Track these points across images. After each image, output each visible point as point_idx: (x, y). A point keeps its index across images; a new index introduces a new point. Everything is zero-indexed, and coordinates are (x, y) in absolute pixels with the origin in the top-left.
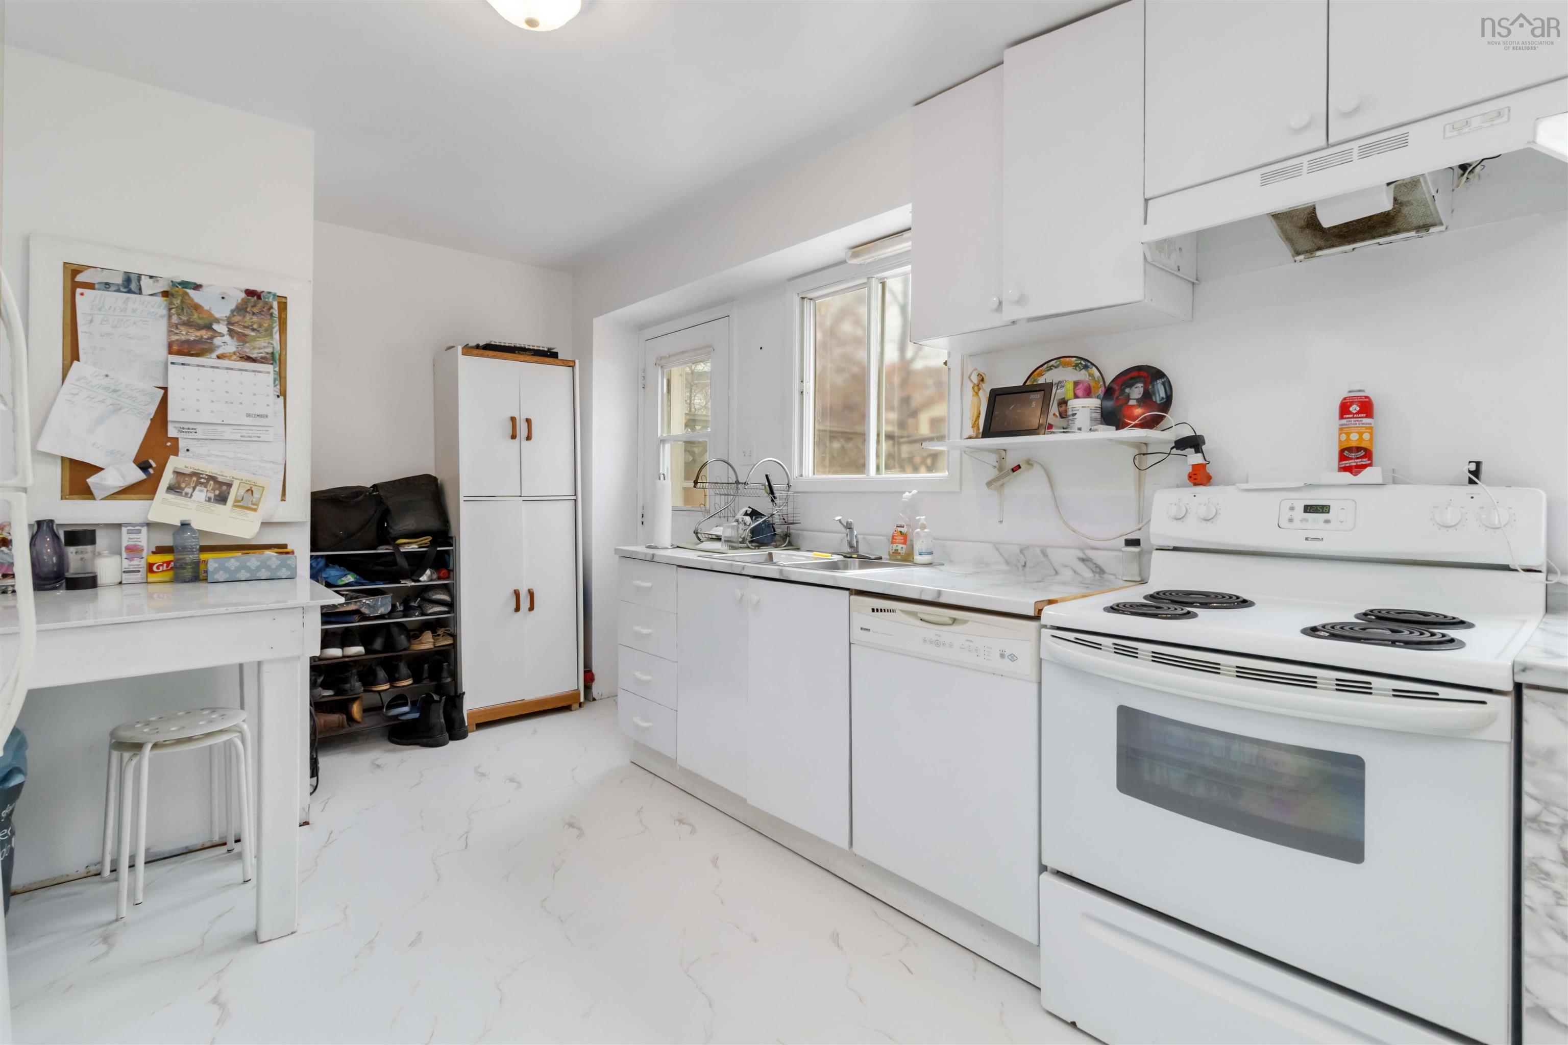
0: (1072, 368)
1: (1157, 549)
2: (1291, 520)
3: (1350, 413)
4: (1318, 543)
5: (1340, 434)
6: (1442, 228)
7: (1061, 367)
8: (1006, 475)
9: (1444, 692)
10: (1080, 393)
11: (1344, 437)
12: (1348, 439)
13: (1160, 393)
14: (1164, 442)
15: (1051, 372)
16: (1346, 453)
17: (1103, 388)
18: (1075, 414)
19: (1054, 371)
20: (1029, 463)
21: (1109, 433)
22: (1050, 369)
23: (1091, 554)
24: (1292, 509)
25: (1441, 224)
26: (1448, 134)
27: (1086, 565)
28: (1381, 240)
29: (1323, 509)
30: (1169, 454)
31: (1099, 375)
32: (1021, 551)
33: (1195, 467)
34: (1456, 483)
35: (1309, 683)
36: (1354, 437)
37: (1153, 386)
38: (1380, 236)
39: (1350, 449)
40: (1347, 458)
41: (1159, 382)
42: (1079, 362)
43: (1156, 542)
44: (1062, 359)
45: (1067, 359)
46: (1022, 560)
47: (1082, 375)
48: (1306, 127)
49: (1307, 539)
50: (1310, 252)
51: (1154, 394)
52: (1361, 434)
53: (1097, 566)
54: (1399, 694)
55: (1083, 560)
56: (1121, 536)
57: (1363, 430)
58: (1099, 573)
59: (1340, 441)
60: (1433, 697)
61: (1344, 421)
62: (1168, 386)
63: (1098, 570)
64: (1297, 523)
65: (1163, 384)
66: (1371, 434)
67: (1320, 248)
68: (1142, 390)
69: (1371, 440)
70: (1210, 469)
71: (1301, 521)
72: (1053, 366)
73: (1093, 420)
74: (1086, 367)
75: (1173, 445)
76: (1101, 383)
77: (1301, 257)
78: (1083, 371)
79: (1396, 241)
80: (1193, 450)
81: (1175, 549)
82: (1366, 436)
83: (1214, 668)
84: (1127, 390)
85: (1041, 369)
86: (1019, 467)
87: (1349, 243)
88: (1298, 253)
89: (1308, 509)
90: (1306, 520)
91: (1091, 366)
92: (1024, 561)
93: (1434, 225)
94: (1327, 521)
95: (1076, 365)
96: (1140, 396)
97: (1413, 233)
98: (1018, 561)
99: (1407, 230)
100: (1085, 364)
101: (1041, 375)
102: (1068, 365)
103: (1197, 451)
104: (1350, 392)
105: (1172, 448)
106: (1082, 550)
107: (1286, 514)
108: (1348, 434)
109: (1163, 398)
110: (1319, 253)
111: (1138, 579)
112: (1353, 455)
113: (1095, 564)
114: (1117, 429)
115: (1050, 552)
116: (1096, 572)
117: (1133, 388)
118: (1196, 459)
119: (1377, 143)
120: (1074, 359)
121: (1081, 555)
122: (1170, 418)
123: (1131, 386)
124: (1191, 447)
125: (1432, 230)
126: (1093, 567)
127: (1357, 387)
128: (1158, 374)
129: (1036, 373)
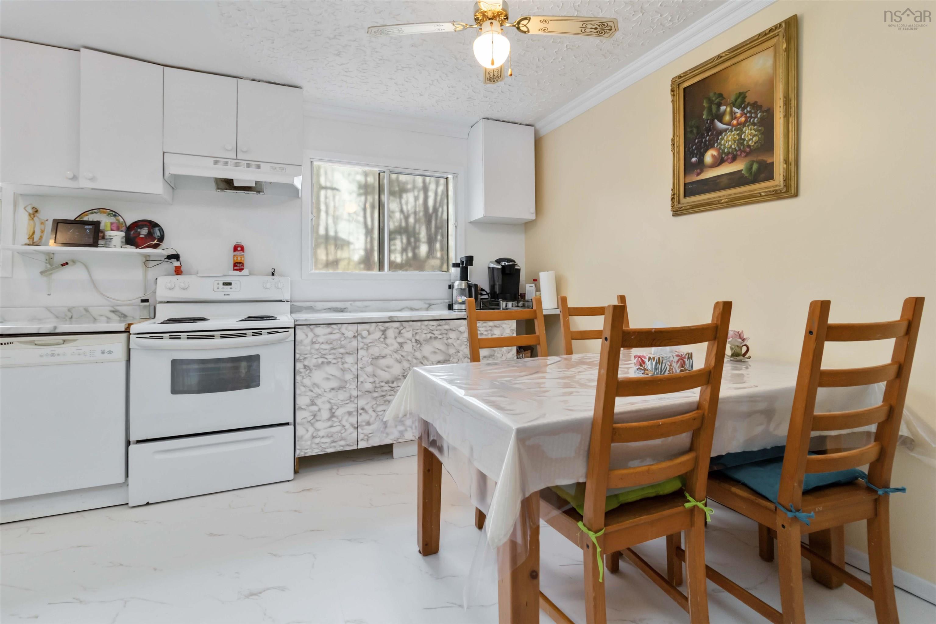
0: (106, 215)
1: (158, 303)
2: (218, 288)
3: (238, 250)
4: (228, 296)
5: (234, 258)
6: (263, 193)
7: (99, 213)
8: (57, 268)
9: (280, 330)
10: (114, 228)
11: (235, 258)
12: (237, 259)
13: (157, 233)
14: (161, 256)
15: (93, 215)
16: (236, 264)
17: (125, 227)
18: (112, 239)
19: (95, 215)
20: (74, 262)
21: (131, 249)
22: (92, 213)
23: (119, 308)
24: (218, 284)
25: (263, 192)
26: (271, 170)
27: (116, 315)
28: (246, 192)
29: (230, 284)
30: (164, 261)
31: (122, 220)
32: (69, 310)
33: (176, 267)
34: (268, 275)
35: (244, 335)
36: (239, 259)
37: (153, 230)
38: (246, 191)
39: (237, 263)
40: (237, 266)
41: (157, 229)
42: (111, 212)
43: (159, 299)
44: (101, 210)
45: (105, 210)
46: (69, 315)
47: (113, 219)
48: (231, 150)
49: (224, 295)
50: (222, 189)
51: (154, 234)
52: (241, 258)
53: (122, 314)
54: (269, 333)
55: (113, 312)
56: (139, 298)
57: (242, 256)
58: (124, 317)
59: (234, 260)
60: (277, 332)
61: (235, 253)
62: (162, 231)
63: (123, 316)
64: (220, 289)
65: (159, 230)
66: (244, 258)
67: (226, 189)
68: (147, 231)
69: (244, 260)
70: (182, 269)
71: (222, 288)
72: (95, 212)
73: (122, 242)
74: (115, 216)
75: (166, 257)
76: (124, 225)
77: (219, 190)
78: (113, 217)
79: (250, 193)
80: (176, 260)
81: (168, 302)
82: (243, 259)
83: (212, 337)
84: (139, 230)
85: (87, 212)
86: (67, 264)
87: (236, 190)
88: (218, 189)
89: (224, 284)
90: (224, 288)
91: (118, 216)
92: (71, 315)
93: (262, 192)
94: (231, 288)
95: (109, 214)
96: (146, 234)
97: (255, 193)
98: (66, 315)
99: (254, 191)
100: (115, 214)
101: (86, 215)
102: (104, 213)
103: (178, 260)
104: (237, 243)
105: (165, 259)
106: (112, 307)
107: (216, 286)
108: (237, 258)
109: (159, 236)
110: (225, 191)
111: (149, 317)
112: (238, 265)
113: (121, 313)
114: (137, 248)
115: (90, 309)
116: (121, 317)
117: (142, 229)
118: (177, 264)
119: (252, 164)
120: (108, 211)
121: (112, 309)
122: (164, 245)
123: (141, 228)
124: (175, 259)
125: (261, 193)
126: (120, 315)
127: (239, 241)
128: (156, 225)
129: (84, 214)
